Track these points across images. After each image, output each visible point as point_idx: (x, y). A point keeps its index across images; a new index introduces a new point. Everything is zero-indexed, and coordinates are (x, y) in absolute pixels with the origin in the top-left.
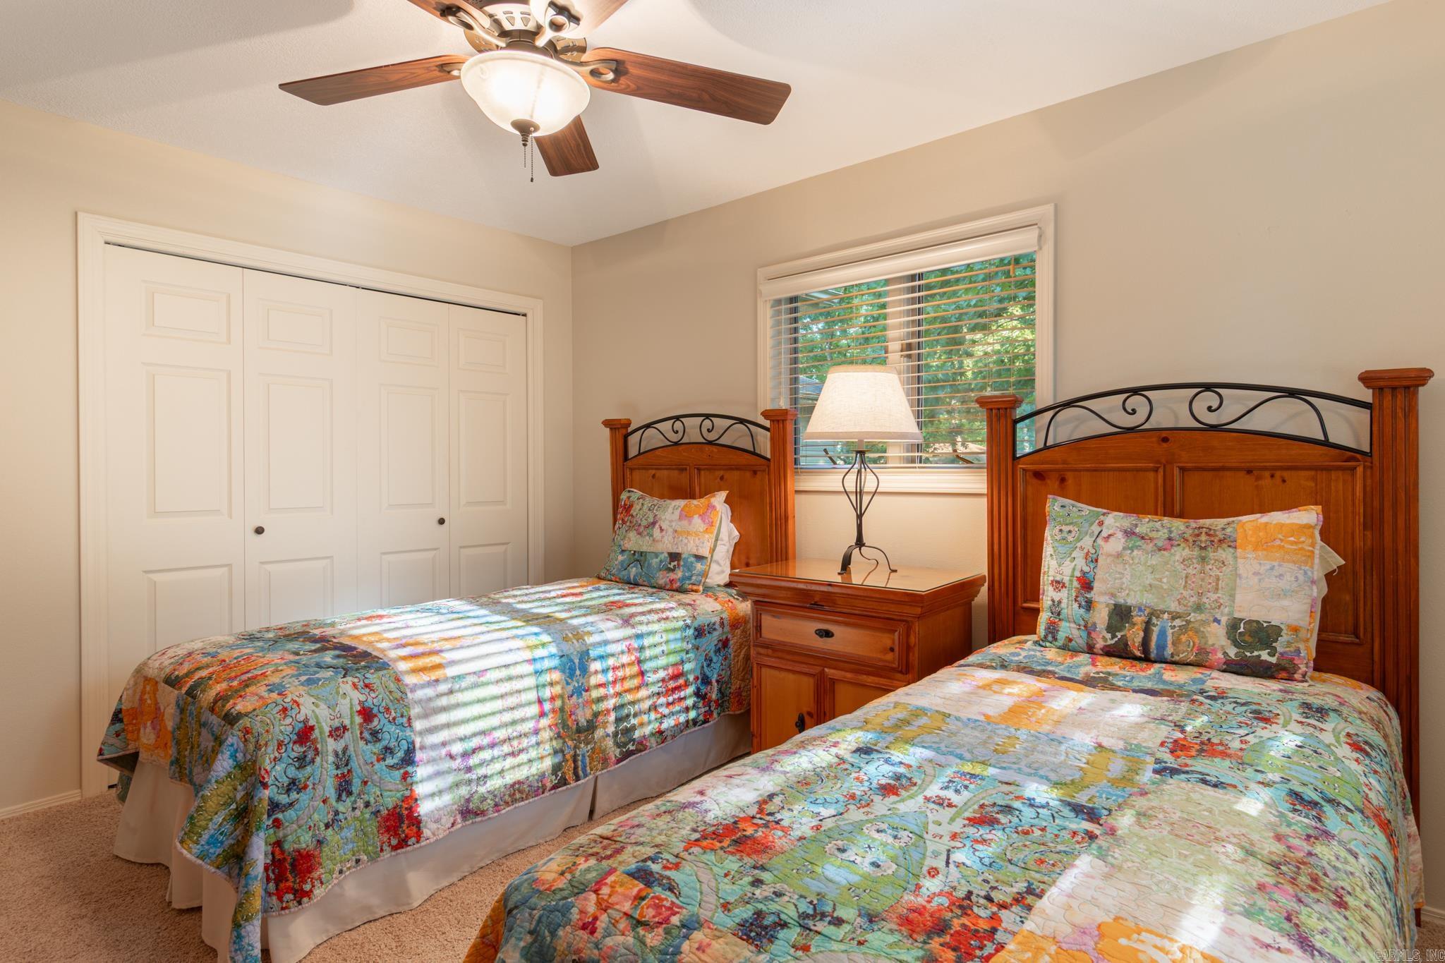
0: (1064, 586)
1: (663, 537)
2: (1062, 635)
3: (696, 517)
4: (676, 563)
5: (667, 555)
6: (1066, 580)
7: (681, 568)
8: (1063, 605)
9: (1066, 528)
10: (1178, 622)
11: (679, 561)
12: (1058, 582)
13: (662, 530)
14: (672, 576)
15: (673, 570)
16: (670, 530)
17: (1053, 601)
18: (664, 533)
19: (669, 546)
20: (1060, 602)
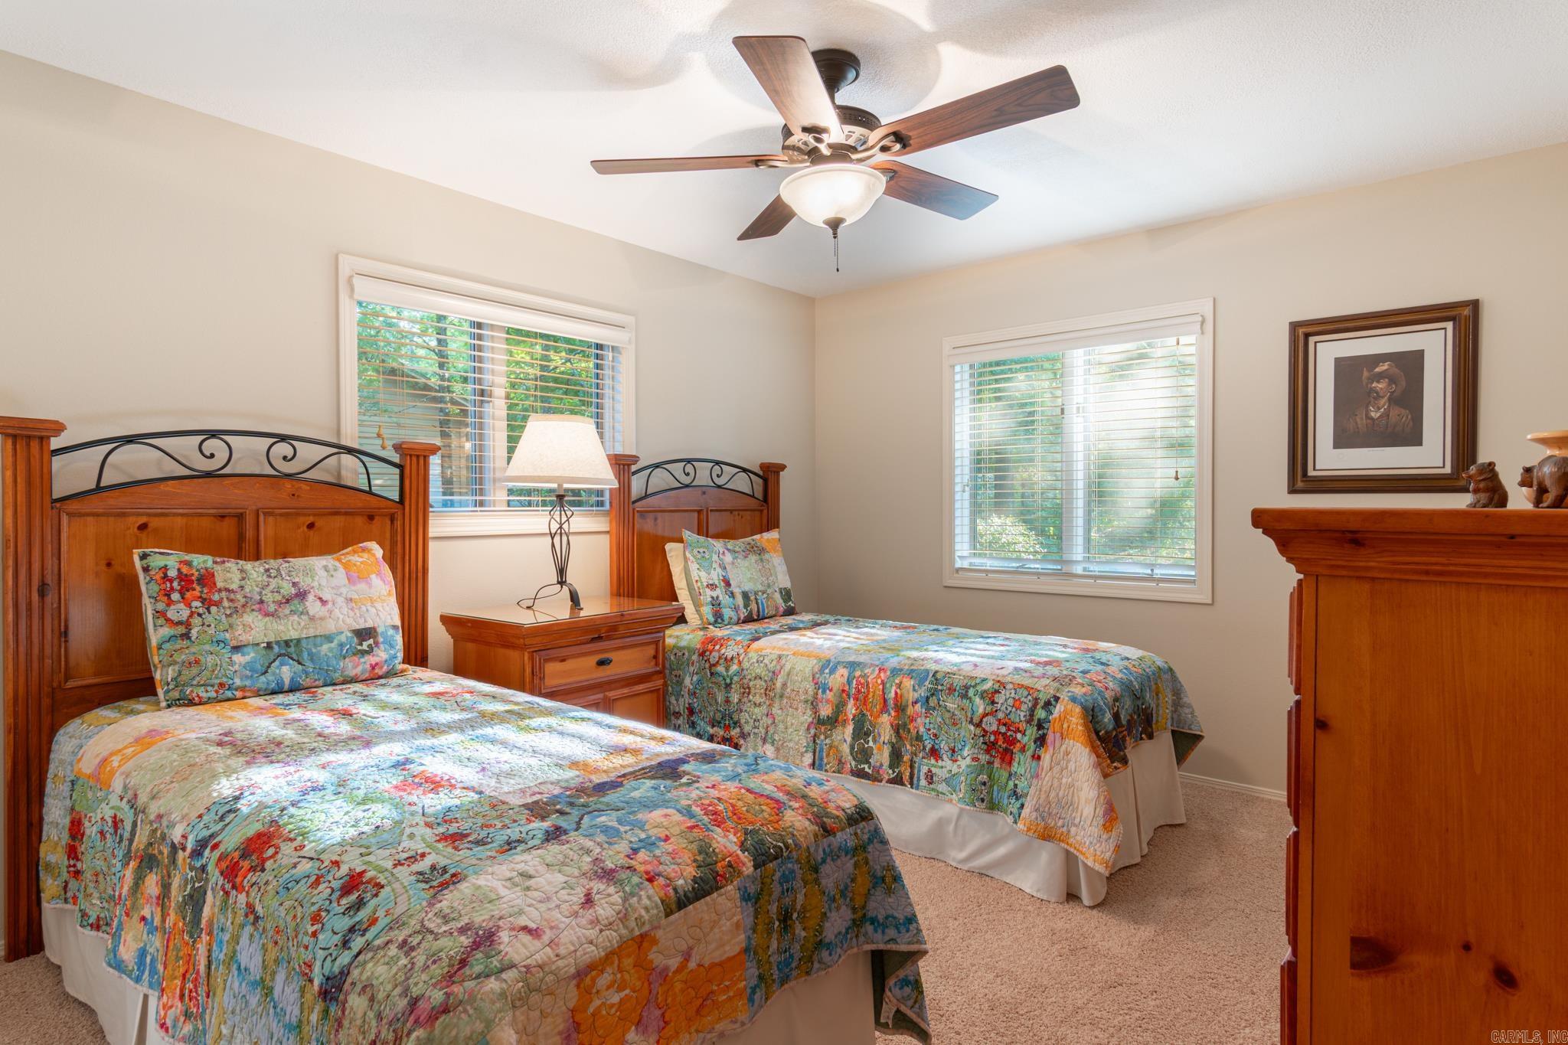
0: (716, 587)
1: (330, 612)
2: (726, 617)
3: (373, 576)
4: (371, 641)
5: (349, 635)
6: (717, 582)
7: (382, 646)
8: (721, 598)
9: (701, 550)
10: (765, 595)
11: (375, 637)
12: (712, 585)
13: (323, 602)
14: (371, 659)
15: (370, 651)
16: (340, 601)
17: (712, 597)
18: (330, 605)
19: (349, 621)
20: (718, 597)
